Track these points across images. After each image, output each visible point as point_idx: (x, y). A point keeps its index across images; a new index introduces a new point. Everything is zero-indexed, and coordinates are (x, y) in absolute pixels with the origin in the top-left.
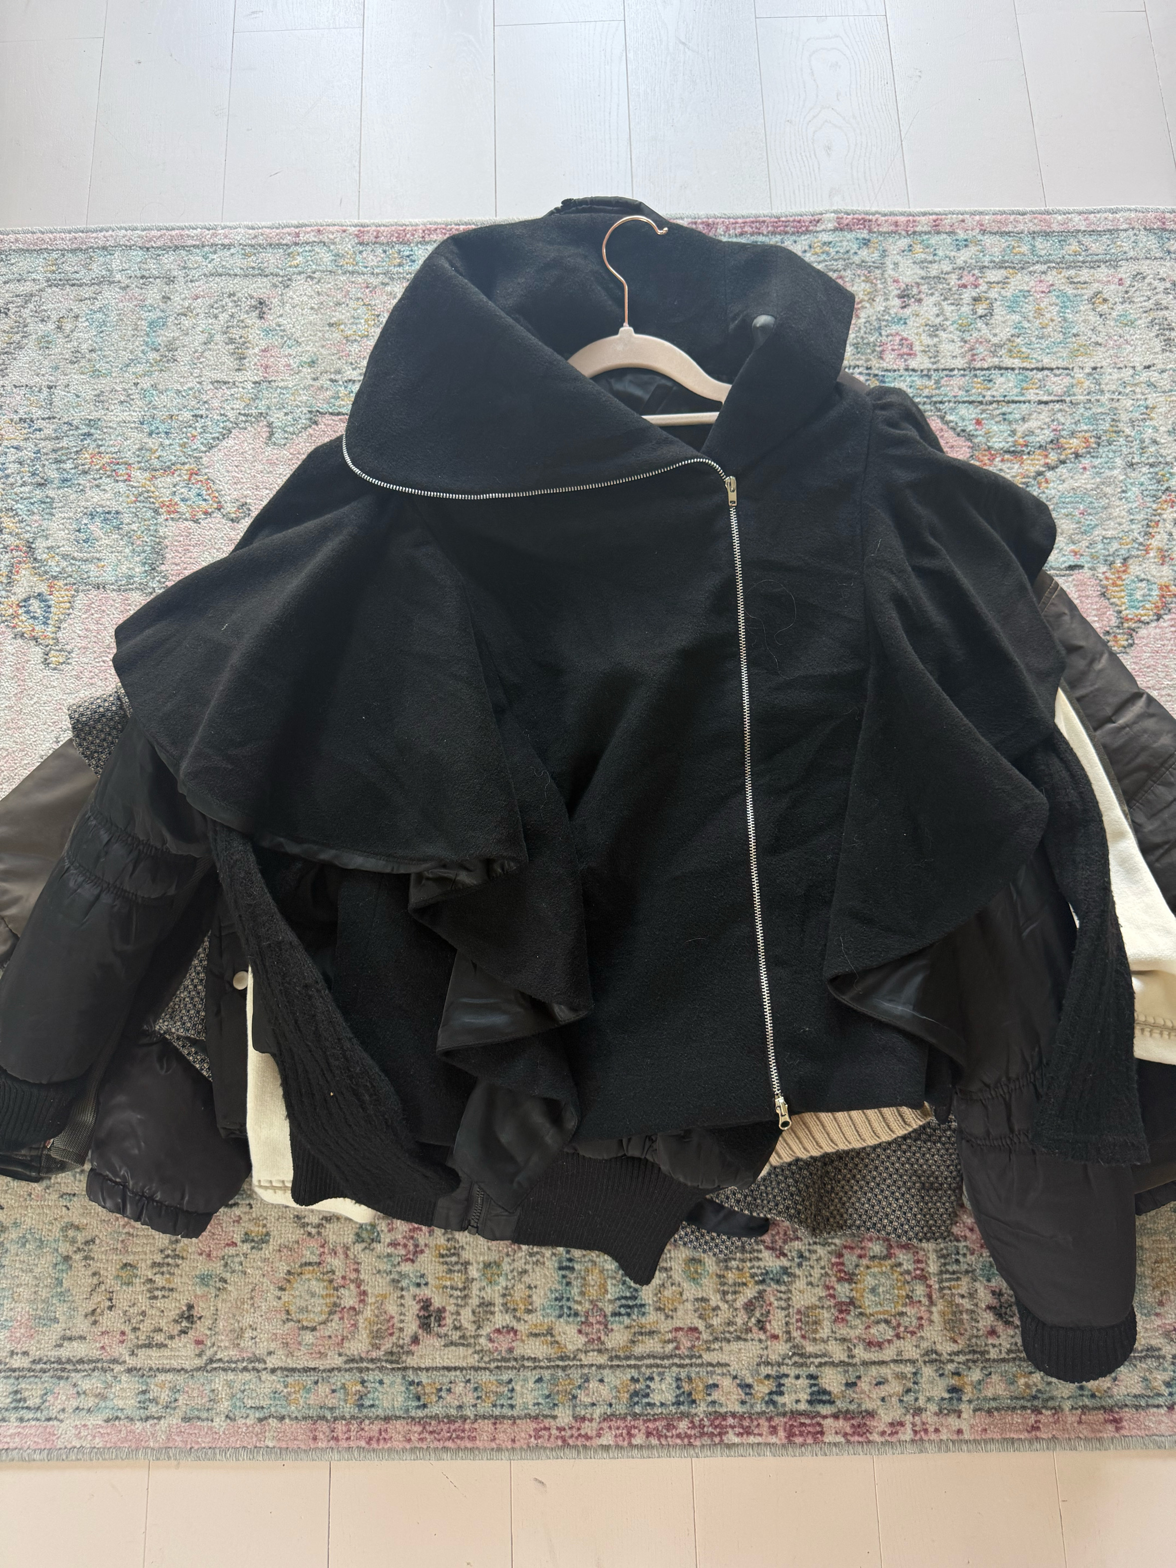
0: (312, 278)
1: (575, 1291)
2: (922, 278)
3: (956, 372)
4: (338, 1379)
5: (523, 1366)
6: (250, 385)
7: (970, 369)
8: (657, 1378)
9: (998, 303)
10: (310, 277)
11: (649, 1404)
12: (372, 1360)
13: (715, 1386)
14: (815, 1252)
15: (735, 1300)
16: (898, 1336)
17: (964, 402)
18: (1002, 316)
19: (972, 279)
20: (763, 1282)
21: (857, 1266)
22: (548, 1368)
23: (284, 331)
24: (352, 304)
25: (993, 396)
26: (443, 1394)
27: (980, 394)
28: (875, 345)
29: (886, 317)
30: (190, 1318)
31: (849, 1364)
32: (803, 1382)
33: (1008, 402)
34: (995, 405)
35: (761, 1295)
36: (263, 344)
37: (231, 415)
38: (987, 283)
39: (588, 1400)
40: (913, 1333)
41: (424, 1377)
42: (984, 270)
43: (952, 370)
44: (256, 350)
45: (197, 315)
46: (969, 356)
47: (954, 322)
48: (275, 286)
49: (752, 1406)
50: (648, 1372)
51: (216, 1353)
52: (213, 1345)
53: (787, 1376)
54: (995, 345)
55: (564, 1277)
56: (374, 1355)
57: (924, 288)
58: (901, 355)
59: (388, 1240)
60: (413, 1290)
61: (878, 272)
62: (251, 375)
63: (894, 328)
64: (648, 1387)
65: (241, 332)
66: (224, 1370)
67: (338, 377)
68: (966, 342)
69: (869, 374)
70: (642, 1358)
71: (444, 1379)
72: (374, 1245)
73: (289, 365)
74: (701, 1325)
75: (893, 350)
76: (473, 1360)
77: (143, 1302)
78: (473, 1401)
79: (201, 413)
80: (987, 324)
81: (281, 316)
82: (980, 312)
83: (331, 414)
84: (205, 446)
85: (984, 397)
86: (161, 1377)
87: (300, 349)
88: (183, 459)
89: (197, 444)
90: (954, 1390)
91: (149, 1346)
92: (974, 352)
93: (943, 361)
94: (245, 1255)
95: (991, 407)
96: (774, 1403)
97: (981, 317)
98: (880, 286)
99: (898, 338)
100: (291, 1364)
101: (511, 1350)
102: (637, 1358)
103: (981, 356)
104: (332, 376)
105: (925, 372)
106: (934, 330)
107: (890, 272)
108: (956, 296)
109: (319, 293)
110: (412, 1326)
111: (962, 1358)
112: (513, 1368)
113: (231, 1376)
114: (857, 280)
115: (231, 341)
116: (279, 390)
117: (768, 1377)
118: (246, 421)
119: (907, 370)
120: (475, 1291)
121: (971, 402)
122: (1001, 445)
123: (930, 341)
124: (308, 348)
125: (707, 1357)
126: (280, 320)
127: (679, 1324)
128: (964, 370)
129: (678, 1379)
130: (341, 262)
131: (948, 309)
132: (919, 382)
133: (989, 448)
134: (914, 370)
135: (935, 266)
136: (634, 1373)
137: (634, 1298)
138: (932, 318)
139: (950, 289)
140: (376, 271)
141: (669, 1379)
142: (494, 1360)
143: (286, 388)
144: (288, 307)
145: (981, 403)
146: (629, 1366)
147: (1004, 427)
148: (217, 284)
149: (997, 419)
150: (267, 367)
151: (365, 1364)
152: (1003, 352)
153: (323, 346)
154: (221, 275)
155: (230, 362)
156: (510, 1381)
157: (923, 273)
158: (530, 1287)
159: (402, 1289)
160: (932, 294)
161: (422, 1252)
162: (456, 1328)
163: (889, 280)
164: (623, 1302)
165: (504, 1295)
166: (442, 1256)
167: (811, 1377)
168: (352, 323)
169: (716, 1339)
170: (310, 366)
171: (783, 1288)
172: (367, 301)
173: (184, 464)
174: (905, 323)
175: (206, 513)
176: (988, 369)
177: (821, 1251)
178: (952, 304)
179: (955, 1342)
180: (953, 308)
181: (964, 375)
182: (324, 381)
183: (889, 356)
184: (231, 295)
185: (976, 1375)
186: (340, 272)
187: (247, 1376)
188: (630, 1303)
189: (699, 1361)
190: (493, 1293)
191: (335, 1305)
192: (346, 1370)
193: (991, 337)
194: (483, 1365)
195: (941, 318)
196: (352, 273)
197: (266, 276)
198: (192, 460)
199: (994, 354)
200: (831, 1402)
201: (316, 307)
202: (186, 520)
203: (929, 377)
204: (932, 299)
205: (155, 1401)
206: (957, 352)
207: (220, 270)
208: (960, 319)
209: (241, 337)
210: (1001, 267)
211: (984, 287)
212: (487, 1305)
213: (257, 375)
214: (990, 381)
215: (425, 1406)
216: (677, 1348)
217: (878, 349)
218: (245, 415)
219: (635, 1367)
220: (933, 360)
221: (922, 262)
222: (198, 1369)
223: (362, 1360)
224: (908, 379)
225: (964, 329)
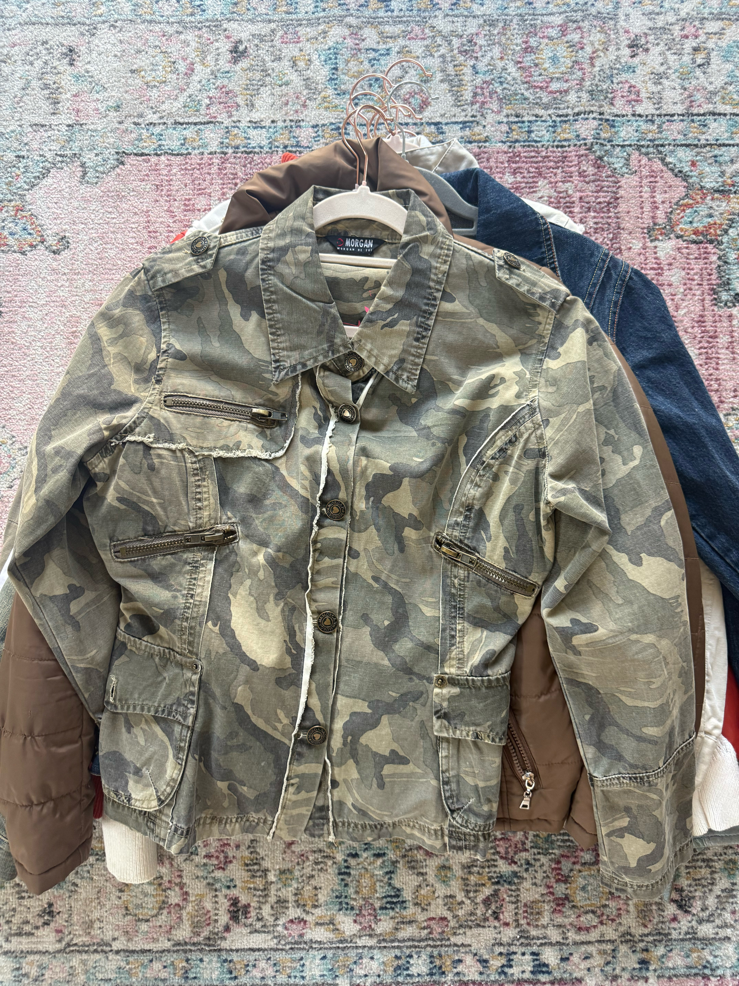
0: (115, 27)
1: (351, 891)
2: (650, 29)
3: (676, 117)
4: (168, 959)
5: (311, 947)
6: (64, 128)
7: (688, 115)
8: (415, 956)
9: (715, 53)
10: (112, 25)
11: (408, 975)
12: (194, 944)
13: (460, 961)
14: (539, 860)
15: (476, 897)
16: (601, 923)
17: (682, 145)
18: (718, 65)
19: (693, 30)
20: (498, 883)
21: (572, 870)
22: (331, 948)
23: (92, 77)
24: (151, 51)
25: (707, 140)
26: (249, 968)
27: (696, 138)
28: (607, 92)
29: (617, 66)
30: (51, 913)
31: (564, 944)
32: (528, 957)
33: (720, 145)
34: (708, 148)
35: (496, 893)
36: (74, 90)
37: (49, 155)
38: (706, 33)
39: (362, 972)
40: (613, 920)
41: (235, 957)
42: (704, 21)
43: (672, 115)
44: (68, 95)
45: (15, 62)
46: (687, 103)
47: (676, 71)
48: (82, 34)
49: (488, 976)
50: (408, 952)
51: (72, 940)
52: (70, 933)
53: (515, 953)
54: (710, 92)
55: (343, 880)
56: (195, 940)
57: (651, 38)
58: (629, 102)
59: (204, 853)
60: (225, 891)
61: (612, 22)
62: (65, 119)
63: (624, 76)
64: (408, 962)
65: (55, 78)
66: (79, 951)
67: (140, 120)
68: (685, 89)
69: (601, 120)
70: (404, 941)
71: (251, 957)
72: (193, 857)
73: (97, 110)
74: (448, 915)
75: (623, 97)
76: (273, 944)
77: (13, 902)
78: (273, 974)
79: (22, 154)
80: (704, 73)
81: (89, 62)
82: (699, 61)
83: (136, 155)
84: (28, 184)
85: (699, 140)
86: (30, 958)
87: (106, 94)
88: (9, 197)
89: (20, 183)
90: (644, 963)
91: (19, 934)
92: (693, 98)
93: (665, 107)
94: (92, 865)
95: (704, 150)
96: (505, 974)
97: (699, 66)
98: (613, 36)
99: (627, 86)
100: (132, 948)
101: (301, 936)
102: (399, 941)
103: (698, 103)
104: (136, 120)
105: (650, 118)
106: (658, 78)
107: (622, 23)
108: (679, 46)
109: (121, 42)
110: (224, 918)
111: (651, 938)
112: (304, 949)
113: (85, 956)
114: (593, 30)
115: (46, 86)
116: (89, 132)
117: (501, 954)
118: (62, 162)
119: (634, 115)
120: (273, 892)
121: (687, 146)
122: (712, 185)
123: (655, 89)
124: (113, 94)
125: (453, 940)
126: (88, 66)
127: (432, 915)
128: (683, 115)
129: (431, 956)
130: (140, 11)
131: (672, 58)
132: (644, 127)
133: (702, 187)
134: (640, 116)
135: (661, 17)
136: (398, 952)
137: (398, 896)
138: (657, 67)
139: (674, 40)
140: (171, 20)
141: (424, 957)
142: (289, 943)
143: (96, 131)
144: (94, 55)
145: (696, 146)
146: (393, 947)
147: (715, 168)
148: (31, 32)
149: (709, 161)
150: (78, 111)
151: (189, 947)
152: (717, 99)
153: (126, 92)
154: (34, 24)
155: (46, 107)
156: (302, 959)
157: (650, 24)
158: (316, 888)
159: (216, 890)
160: (658, 44)
161: (231, 862)
162: (259, 920)
163: (621, 31)
164: (389, 899)
165: (296, 894)
166: (247, 865)
167: (533, 954)
168: (152, 70)
169: (461, 926)
170: (116, 111)
171: (513, 888)
172: (164, 49)
173: (10, 201)
174: (634, 71)
175: (31, 246)
176: (704, 115)
177: (544, 859)
178: (675, 54)
179: (645, 926)
180: (676, 57)
181: (682, 121)
182: (128, 124)
183: (619, 102)
184: (44, 43)
185: (661, 950)
186: (139, 21)
187: (97, 956)
188: (395, 900)
189: (447, 943)
190: (288, 893)
191: (163, 902)
192: (174, 952)
193: (707, 85)
194: (280, 947)
195: (665, 67)
196: (150, 22)
197: (75, 25)
198: (17, 198)
199: (709, 100)
200: (549, 973)
201: (119, 54)
202: (15, 252)
203: (653, 122)
204: (658, 49)
205: (26, 975)
206: (678, 98)
207: (33, 19)
208: (681, 67)
209: (54, 83)
210: (718, 19)
211: (702, 38)
212: (282, 902)
213: (70, 118)
214: (705, 126)
215: (236, 978)
216: (430, 933)
217: (610, 96)
218: (61, 156)
219: (398, 947)
220: (656, 106)
221: (650, 13)
222: (59, 951)
223: (186, 943)
224: (635, 124)
225: (684, 77)
